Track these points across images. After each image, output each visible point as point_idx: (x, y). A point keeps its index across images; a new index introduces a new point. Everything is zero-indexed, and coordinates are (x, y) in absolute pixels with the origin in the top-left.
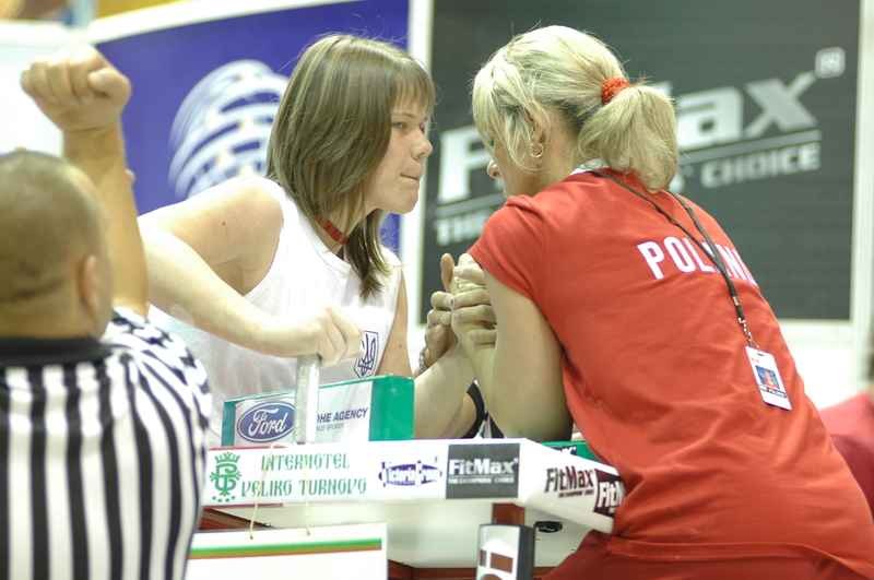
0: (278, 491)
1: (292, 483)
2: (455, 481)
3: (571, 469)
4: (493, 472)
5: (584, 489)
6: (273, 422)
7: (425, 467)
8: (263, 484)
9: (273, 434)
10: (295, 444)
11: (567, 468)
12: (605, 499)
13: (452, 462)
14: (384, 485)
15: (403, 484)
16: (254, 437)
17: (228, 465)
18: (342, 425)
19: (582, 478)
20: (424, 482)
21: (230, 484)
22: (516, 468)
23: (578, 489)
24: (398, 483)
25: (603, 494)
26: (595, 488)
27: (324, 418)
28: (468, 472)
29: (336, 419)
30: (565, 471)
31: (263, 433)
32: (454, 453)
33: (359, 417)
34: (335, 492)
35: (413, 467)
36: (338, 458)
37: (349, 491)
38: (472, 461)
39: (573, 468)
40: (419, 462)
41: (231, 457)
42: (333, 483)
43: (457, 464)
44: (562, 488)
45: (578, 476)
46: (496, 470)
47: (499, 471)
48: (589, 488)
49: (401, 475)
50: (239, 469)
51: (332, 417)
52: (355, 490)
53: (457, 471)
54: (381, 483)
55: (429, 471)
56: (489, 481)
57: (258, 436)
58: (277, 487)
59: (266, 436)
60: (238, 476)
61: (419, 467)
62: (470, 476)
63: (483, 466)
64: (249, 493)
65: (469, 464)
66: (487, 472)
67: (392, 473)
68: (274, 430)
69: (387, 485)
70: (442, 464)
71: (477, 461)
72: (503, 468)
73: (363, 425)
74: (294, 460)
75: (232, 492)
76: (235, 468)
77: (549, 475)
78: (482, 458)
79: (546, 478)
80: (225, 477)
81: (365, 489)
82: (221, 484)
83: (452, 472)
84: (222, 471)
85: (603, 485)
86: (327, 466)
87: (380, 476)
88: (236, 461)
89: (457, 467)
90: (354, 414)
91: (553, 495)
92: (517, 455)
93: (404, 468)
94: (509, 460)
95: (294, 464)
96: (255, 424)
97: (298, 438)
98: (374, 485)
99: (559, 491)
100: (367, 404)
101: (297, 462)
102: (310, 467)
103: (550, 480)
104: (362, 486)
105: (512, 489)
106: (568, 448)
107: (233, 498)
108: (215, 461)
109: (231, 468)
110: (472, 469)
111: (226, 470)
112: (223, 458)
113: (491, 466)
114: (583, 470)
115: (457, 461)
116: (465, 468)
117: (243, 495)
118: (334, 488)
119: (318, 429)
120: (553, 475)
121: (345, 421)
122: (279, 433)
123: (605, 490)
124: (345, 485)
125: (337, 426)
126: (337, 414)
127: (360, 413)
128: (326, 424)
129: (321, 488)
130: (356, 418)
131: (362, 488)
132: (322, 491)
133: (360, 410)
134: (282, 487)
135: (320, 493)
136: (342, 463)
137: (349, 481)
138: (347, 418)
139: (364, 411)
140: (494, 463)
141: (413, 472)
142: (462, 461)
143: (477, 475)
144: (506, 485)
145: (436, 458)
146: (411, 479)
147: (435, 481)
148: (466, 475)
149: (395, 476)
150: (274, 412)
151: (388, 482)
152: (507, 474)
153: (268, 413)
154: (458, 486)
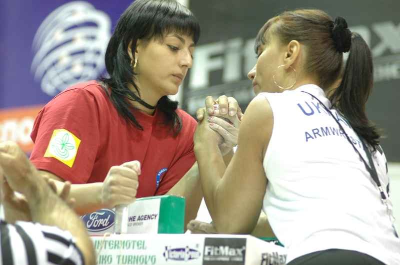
0: (104, 261)
1: (112, 257)
2: (207, 259)
3: (276, 255)
4: (230, 254)
6: (101, 220)
7: (191, 250)
9: (101, 227)
10: (115, 234)
11: (273, 253)
13: (207, 248)
14: (166, 260)
15: (177, 259)
16: (90, 228)
18: (142, 223)
19: (282, 259)
20: (190, 258)
22: (244, 252)
24: (174, 259)
27: (132, 219)
28: (216, 254)
29: (139, 219)
31: (95, 226)
32: (208, 242)
33: (152, 219)
34: (137, 263)
36: (140, 242)
37: (146, 263)
38: (219, 247)
39: (277, 253)
40: (187, 247)
42: (136, 258)
43: (209, 249)
44: (270, 264)
45: (279, 258)
46: (232, 253)
47: (234, 254)
49: (177, 254)
51: (136, 218)
52: (149, 262)
53: (209, 253)
54: (163, 258)
55: (193, 252)
56: (227, 259)
57: (92, 228)
58: (103, 259)
59: (97, 228)
61: (187, 250)
62: (217, 256)
63: (225, 251)
65: (216, 249)
66: (227, 254)
67: (171, 253)
68: (101, 225)
69: (169, 260)
70: (201, 249)
71: (221, 248)
72: (236, 252)
73: (155, 223)
74: (114, 243)
77: (263, 257)
78: (224, 246)
79: (261, 259)
81: (155, 262)
83: (206, 253)
86: (133, 247)
87: (164, 254)
89: (209, 251)
90: (149, 217)
92: (245, 245)
93: (178, 250)
94: (240, 247)
95: (114, 246)
96: (91, 221)
97: (116, 230)
98: (160, 259)
100: (157, 212)
101: (116, 245)
102: (123, 248)
103: (263, 260)
106: (274, 241)
110: (218, 252)
113: (229, 251)
114: (282, 254)
115: (209, 247)
116: (214, 251)
118: (137, 260)
119: (128, 225)
121: (143, 221)
122: (105, 227)
124: (143, 259)
125: (139, 224)
126: (139, 217)
127: (153, 217)
128: (133, 222)
129: (129, 260)
130: (150, 220)
131: (153, 261)
132: (130, 262)
133: (153, 215)
134: (106, 259)
135: (128, 263)
136: (142, 246)
137: (146, 257)
138: (145, 219)
139: (155, 216)
140: (231, 249)
141: (184, 253)
142: (213, 247)
143: (221, 256)
144: (238, 262)
145: (197, 246)
146: (182, 257)
147: (196, 258)
148: (214, 256)
149: (173, 255)
150: (102, 214)
151: (169, 258)
152: (238, 256)
153: (98, 215)
154: (210, 262)
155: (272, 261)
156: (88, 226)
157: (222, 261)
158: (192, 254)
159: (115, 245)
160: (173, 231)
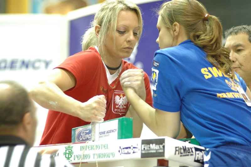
0: (86, 158)
1: (90, 155)
2: (144, 152)
3: (184, 147)
4: (156, 148)
5: (189, 154)
6: (87, 135)
7: (134, 148)
8: (81, 155)
10: (92, 141)
11: (183, 147)
12: (198, 157)
13: (143, 145)
14: (121, 154)
15: (126, 154)
19: (189, 150)
20: (134, 152)
21: (70, 156)
22: (164, 147)
23: (187, 154)
24: (125, 153)
25: (197, 156)
26: (194, 153)
27: (103, 133)
28: (148, 149)
29: (107, 133)
30: (182, 147)
31: (84, 139)
32: (143, 142)
33: (114, 132)
35: (130, 148)
37: (109, 157)
38: (149, 145)
39: (185, 147)
40: (132, 146)
41: (70, 147)
42: (104, 154)
43: (144, 146)
44: (181, 153)
45: (187, 149)
46: (157, 148)
47: (158, 148)
48: (192, 153)
49: (126, 151)
50: (73, 151)
51: (106, 132)
52: (111, 156)
53: (144, 149)
54: (119, 153)
55: (135, 149)
56: (155, 151)
58: (85, 156)
60: (73, 153)
61: (132, 148)
62: (149, 150)
63: (153, 146)
64: (76, 159)
65: (148, 146)
66: (154, 148)
67: (123, 150)
68: (87, 138)
70: (139, 146)
71: (151, 145)
72: (160, 147)
73: (115, 134)
75: (71, 159)
76: (72, 150)
77: (176, 149)
78: (152, 144)
80: (68, 154)
83: (143, 149)
84: (67, 152)
85: (197, 152)
86: (102, 149)
87: (119, 151)
88: (72, 148)
89: (144, 147)
90: (112, 131)
91: (178, 156)
92: (164, 142)
93: (127, 148)
94: (162, 144)
98: (117, 154)
99: (180, 154)
100: (117, 127)
102: (96, 149)
103: (176, 150)
104: (113, 155)
105: (163, 154)
106: (188, 141)
107: (71, 161)
109: (70, 151)
110: (149, 147)
111: (69, 151)
112: (68, 147)
113: (155, 146)
114: (189, 147)
115: (144, 145)
116: (147, 148)
117: (74, 159)
118: (104, 156)
120: (177, 149)
122: (90, 139)
123: (198, 154)
124: (108, 155)
125: (107, 135)
127: (114, 131)
128: (104, 135)
129: (100, 156)
132: (100, 157)
133: (115, 130)
134: (87, 156)
136: (106, 147)
137: (109, 153)
138: (110, 132)
139: (116, 130)
140: (157, 145)
141: (130, 149)
142: (146, 145)
143: (151, 150)
144: (160, 153)
145: (137, 145)
146: (129, 152)
147: (137, 152)
148: (147, 150)
150: (88, 131)
151: (122, 153)
152: (161, 149)
153: (86, 132)
154: (145, 154)
155: (182, 151)
156: (81, 139)
157: (152, 153)
158: (135, 150)
159: (92, 148)
160: (127, 137)
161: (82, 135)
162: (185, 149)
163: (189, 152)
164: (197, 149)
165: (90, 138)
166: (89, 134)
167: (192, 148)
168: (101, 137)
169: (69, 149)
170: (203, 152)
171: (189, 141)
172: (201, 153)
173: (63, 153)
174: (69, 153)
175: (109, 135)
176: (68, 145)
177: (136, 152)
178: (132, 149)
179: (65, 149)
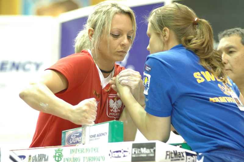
1: (80, 158)
2: (134, 156)
4: (147, 152)
5: (180, 158)
6: (77, 138)
7: (124, 151)
8: (71, 158)
10: (82, 145)
11: (174, 151)
13: (134, 149)
14: (111, 158)
16: (72, 144)
17: (59, 152)
19: (180, 154)
20: (124, 156)
21: (60, 159)
22: (154, 151)
23: (178, 158)
24: (115, 157)
26: (185, 158)
28: (139, 153)
29: (97, 136)
30: (173, 152)
31: (74, 142)
32: (134, 146)
33: (105, 135)
34: (94, 161)
35: (120, 151)
36: (95, 149)
37: (99, 160)
38: (140, 148)
39: (176, 151)
41: (60, 150)
42: (94, 158)
43: (135, 150)
44: (172, 158)
45: (178, 154)
46: (148, 152)
47: (149, 152)
48: (183, 158)
49: (116, 154)
50: (62, 154)
51: (96, 135)
52: (101, 159)
53: (135, 153)
54: (109, 157)
55: (126, 152)
56: (145, 155)
58: (75, 159)
60: (62, 156)
61: (122, 151)
63: (144, 150)
64: (66, 161)
65: (139, 150)
66: (145, 152)
67: (113, 154)
68: (78, 141)
69: (112, 158)
70: (130, 150)
71: (142, 149)
72: (150, 151)
73: (106, 138)
76: (61, 153)
77: (167, 153)
78: (143, 147)
80: (58, 157)
81: (104, 159)
82: (57, 159)
83: (133, 153)
84: (57, 155)
85: (188, 157)
86: (92, 152)
87: (109, 155)
88: (62, 151)
89: (135, 151)
90: (103, 134)
91: (169, 160)
92: (155, 146)
93: (117, 152)
94: (152, 148)
96: (72, 139)
99: (171, 159)
100: (107, 131)
102: (86, 152)
103: (167, 155)
105: (153, 158)
108: (55, 151)
109: (60, 154)
110: (140, 151)
111: (59, 154)
112: (58, 150)
113: (146, 150)
114: (180, 151)
115: (135, 149)
118: (94, 159)
121: (100, 137)
123: (189, 159)
124: (98, 158)
125: (98, 139)
126: (98, 135)
128: (94, 138)
129: (90, 160)
130: (104, 136)
131: (103, 159)
132: (90, 161)
134: (77, 160)
135: (89, 161)
136: (97, 151)
137: (99, 157)
138: (101, 136)
139: (106, 133)
141: (120, 153)
142: (137, 149)
143: (142, 154)
144: (151, 157)
145: (128, 149)
146: (120, 156)
147: (128, 156)
148: (138, 154)
149: (114, 155)
150: (78, 134)
151: (112, 157)
152: (152, 153)
153: (76, 135)
154: (135, 158)
155: (173, 155)
156: (71, 142)
157: (142, 157)
158: (125, 154)
159: (82, 151)
160: (117, 141)
161: (72, 137)
162: (176, 154)
163: (180, 157)
164: (188, 154)
165: (80, 141)
166: (79, 138)
167: (183, 152)
168: (91, 140)
169: (58, 152)
170: (194, 156)
171: (180, 146)
172: (192, 157)
173: (53, 156)
174: (60, 156)
175: (99, 138)
176: (58, 148)
177: (126, 156)
178: (123, 153)
179: (55, 152)
